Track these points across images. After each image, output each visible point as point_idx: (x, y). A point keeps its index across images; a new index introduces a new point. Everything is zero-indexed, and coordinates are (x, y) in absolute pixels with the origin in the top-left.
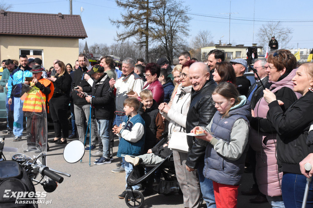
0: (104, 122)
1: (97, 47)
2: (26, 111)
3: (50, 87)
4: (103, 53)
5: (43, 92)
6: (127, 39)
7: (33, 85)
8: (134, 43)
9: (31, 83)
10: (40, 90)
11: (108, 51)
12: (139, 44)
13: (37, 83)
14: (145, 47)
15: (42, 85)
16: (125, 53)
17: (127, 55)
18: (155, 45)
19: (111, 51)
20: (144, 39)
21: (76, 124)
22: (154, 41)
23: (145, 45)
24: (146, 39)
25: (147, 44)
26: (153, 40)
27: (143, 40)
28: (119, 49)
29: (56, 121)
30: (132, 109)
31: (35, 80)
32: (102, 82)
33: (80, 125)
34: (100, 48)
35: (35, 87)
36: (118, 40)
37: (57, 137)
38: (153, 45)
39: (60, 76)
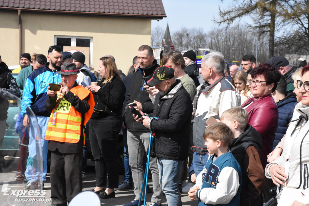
0: (169, 165)
1: (185, 34)
2: (51, 139)
3: (88, 101)
4: (196, 44)
5: (76, 110)
6: (237, 19)
7: (62, 97)
8: (249, 28)
9: (58, 93)
10: (72, 105)
11: (205, 42)
12: (258, 29)
13: (67, 93)
14: (268, 33)
15: (75, 97)
16: (233, 44)
17: (236, 48)
18: (288, 30)
19: (210, 41)
20: (267, 19)
21: (130, 165)
22: (286, 22)
23: (269, 31)
24: (271, 19)
25: (272, 28)
26: (284, 21)
27: (265, 22)
28: (223, 38)
29: (98, 158)
30: (217, 145)
31: (65, 89)
32: (171, 94)
33: (136, 166)
34: (190, 36)
35: (64, 100)
36: (221, 23)
37: (99, 186)
38: (283, 31)
39: (105, 82)
